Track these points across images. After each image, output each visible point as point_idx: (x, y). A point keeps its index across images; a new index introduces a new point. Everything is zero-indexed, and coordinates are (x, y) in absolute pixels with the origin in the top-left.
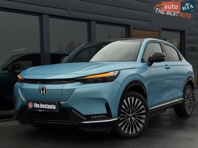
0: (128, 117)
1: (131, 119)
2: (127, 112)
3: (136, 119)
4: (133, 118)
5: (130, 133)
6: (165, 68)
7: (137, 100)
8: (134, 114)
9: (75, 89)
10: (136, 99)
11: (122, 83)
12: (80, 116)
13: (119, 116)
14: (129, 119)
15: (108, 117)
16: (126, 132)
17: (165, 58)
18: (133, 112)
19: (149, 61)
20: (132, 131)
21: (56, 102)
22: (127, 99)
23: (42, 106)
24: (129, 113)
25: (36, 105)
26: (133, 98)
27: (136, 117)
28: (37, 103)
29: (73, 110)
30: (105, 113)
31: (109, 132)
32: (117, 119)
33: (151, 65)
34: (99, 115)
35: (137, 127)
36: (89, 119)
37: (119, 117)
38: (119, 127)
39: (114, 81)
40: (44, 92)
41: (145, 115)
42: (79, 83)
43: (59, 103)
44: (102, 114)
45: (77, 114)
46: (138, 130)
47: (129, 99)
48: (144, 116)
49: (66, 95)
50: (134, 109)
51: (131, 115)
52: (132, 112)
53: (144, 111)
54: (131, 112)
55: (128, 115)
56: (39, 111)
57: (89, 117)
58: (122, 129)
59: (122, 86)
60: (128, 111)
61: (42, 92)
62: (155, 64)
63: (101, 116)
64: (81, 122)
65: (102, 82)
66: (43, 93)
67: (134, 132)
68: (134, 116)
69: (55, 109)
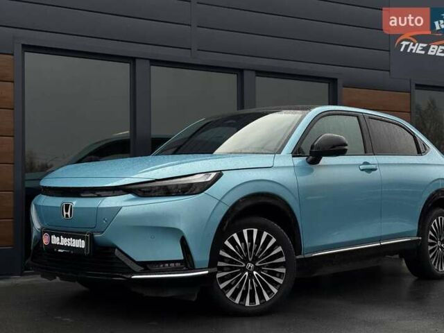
0: (244, 270)
1: (251, 275)
2: (241, 260)
3: (262, 275)
4: (255, 273)
5: (247, 303)
6: (362, 170)
7: (265, 234)
8: (257, 264)
9: (121, 208)
10: (263, 233)
11: (222, 198)
12: (129, 263)
13: (213, 267)
14: (247, 273)
15: (185, 268)
16: (237, 301)
17: (346, 147)
18: (255, 259)
19: (311, 153)
20: (253, 300)
21: (85, 233)
22: (242, 233)
23: (65, 241)
24: (246, 260)
25: (55, 240)
26: (255, 231)
27: (263, 270)
28: (56, 236)
29: (116, 250)
30: (180, 259)
31: (194, 299)
32: (207, 272)
33: (318, 163)
34: (169, 262)
35: (264, 291)
36: (148, 269)
37: (215, 270)
38: (222, 290)
39: (203, 194)
40: (69, 213)
41: (285, 267)
42: (130, 196)
43: (92, 235)
44: (175, 262)
45: (123, 258)
46: (267, 298)
47: (245, 231)
48: (283, 270)
49: (104, 219)
50: (259, 254)
51: (250, 265)
52: (252, 260)
53: (283, 259)
54: (250, 259)
55: (244, 265)
56: (59, 251)
57: (147, 266)
58: (229, 295)
59: (221, 204)
60: (244, 257)
61: (65, 213)
62: (325, 160)
63: (172, 265)
64: (129, 276)
65: (178, 194)
66: (67, 215)
67: (258, 302)
68: (258, 269)
69: (83, 247)
